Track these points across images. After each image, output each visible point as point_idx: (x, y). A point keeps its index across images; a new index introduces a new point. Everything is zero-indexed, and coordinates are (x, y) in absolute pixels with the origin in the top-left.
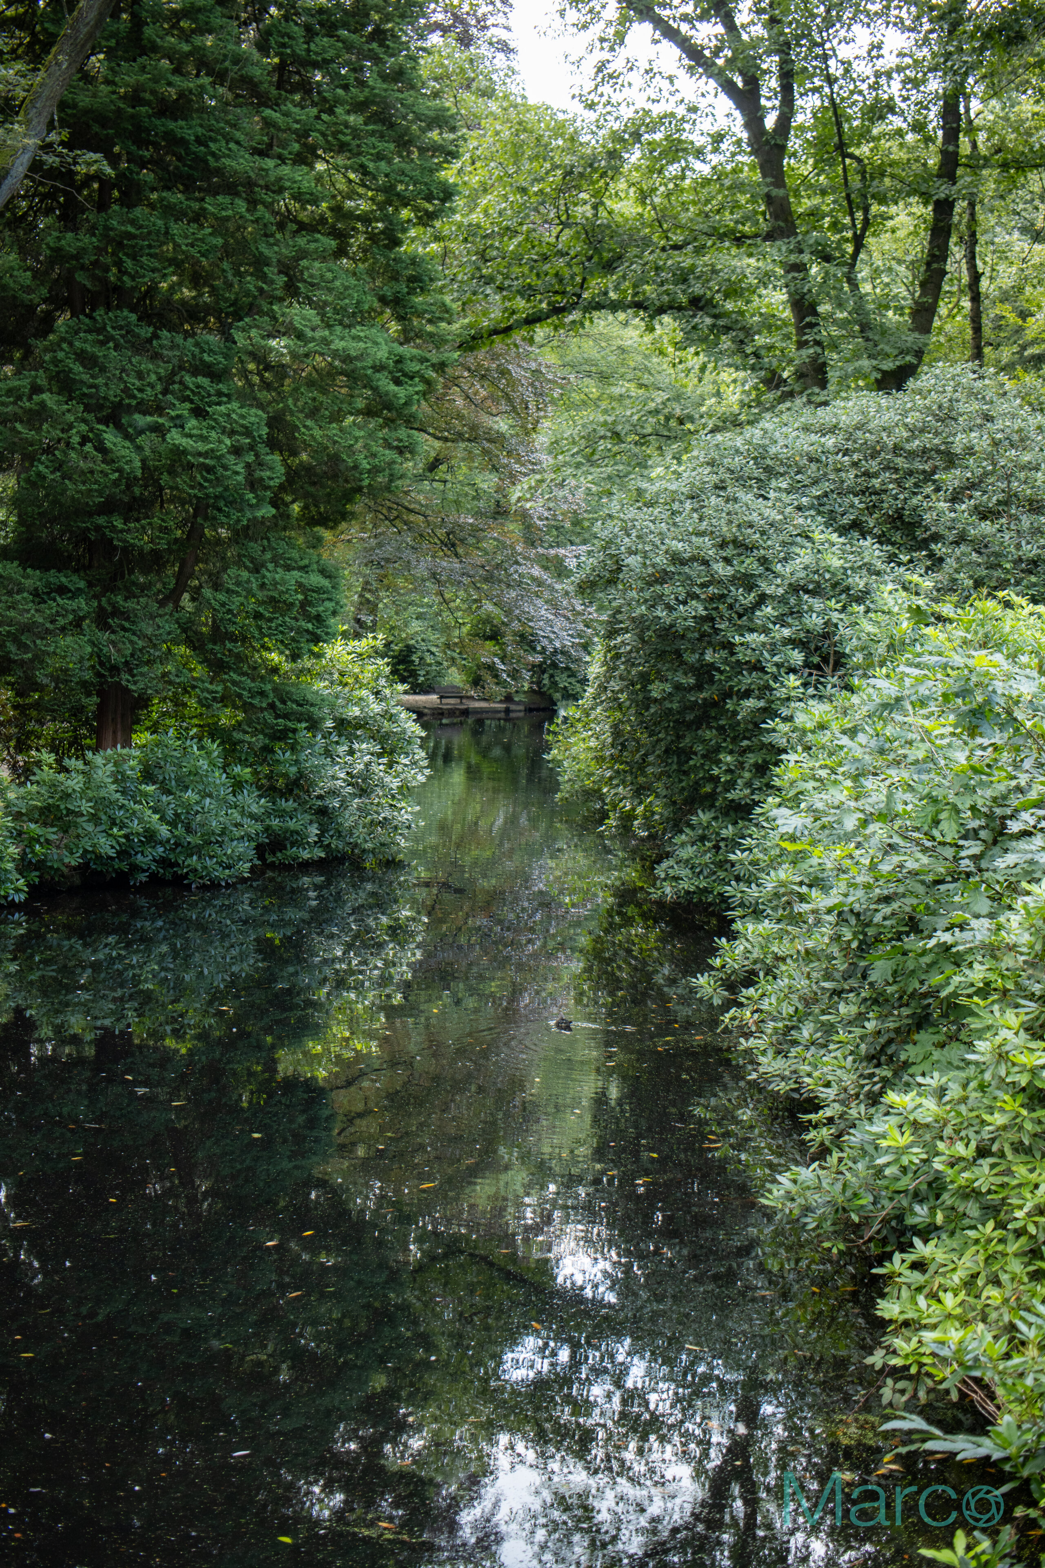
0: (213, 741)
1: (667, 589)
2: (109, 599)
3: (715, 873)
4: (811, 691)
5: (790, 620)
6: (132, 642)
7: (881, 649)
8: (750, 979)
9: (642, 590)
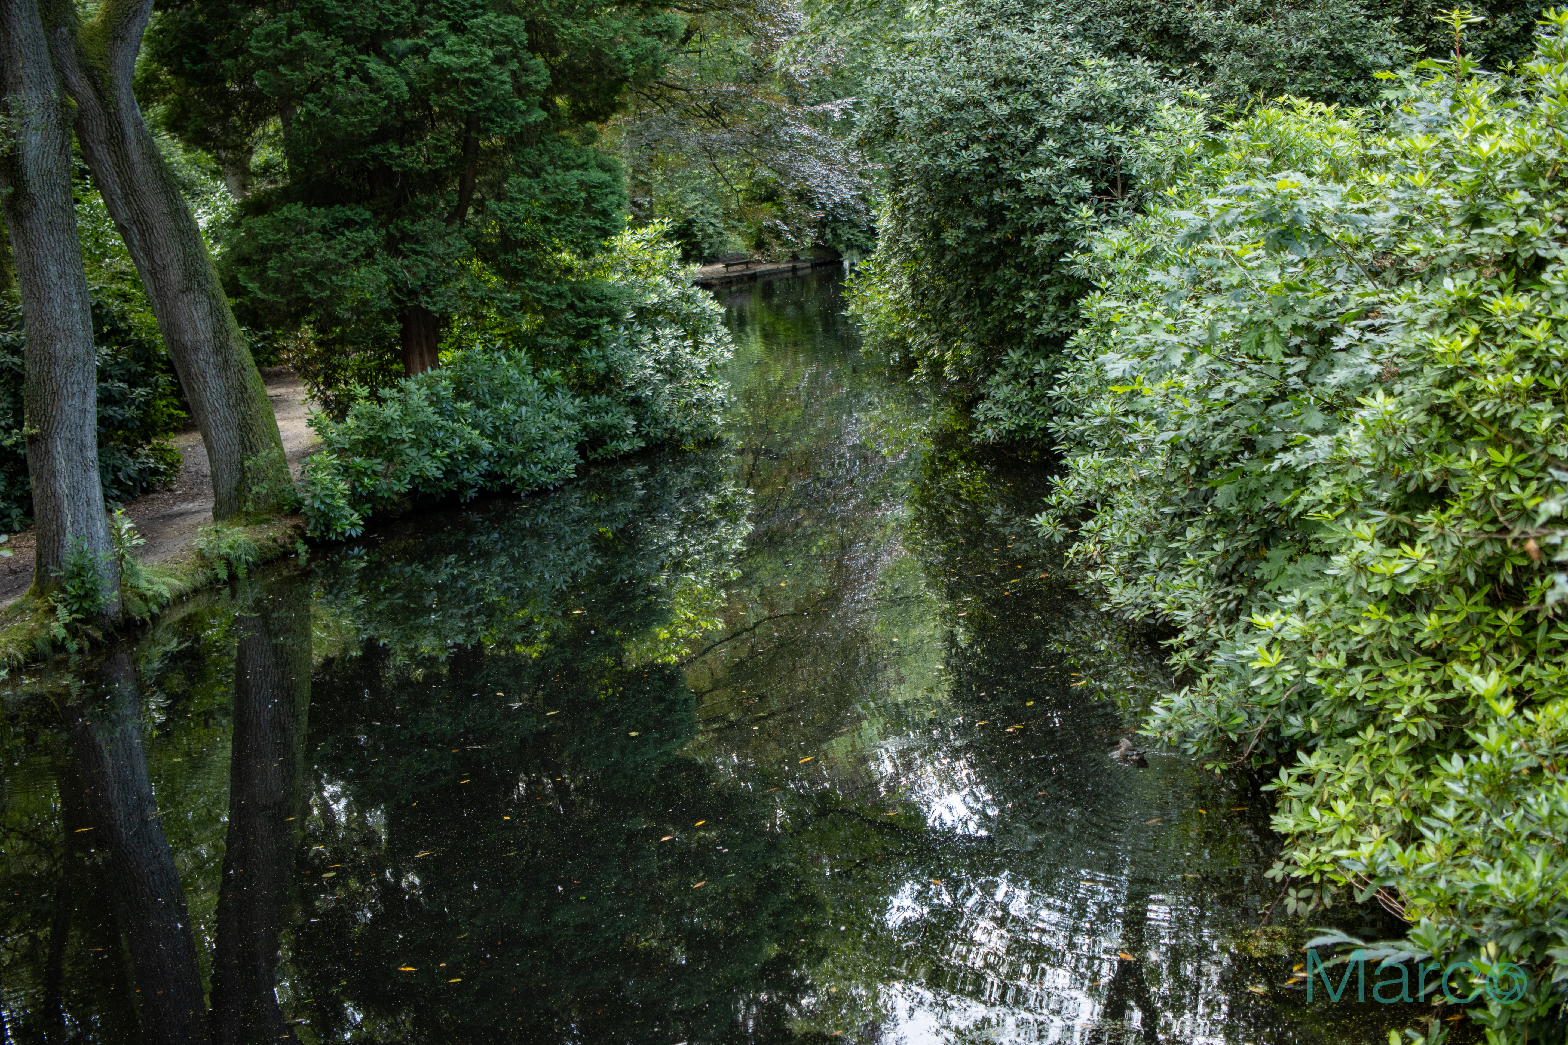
0: (520, 350)
1: (947, 136)
2: (397, 225)
3: (1033, 409)
4: (1104, 217)
5: (1072, 150)
6: (424, 264)
7: (1168, 168)
8: (1087, 512)
9: (922, 141)
